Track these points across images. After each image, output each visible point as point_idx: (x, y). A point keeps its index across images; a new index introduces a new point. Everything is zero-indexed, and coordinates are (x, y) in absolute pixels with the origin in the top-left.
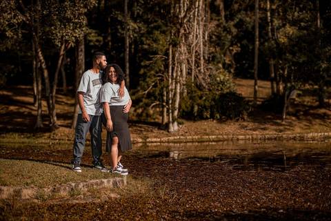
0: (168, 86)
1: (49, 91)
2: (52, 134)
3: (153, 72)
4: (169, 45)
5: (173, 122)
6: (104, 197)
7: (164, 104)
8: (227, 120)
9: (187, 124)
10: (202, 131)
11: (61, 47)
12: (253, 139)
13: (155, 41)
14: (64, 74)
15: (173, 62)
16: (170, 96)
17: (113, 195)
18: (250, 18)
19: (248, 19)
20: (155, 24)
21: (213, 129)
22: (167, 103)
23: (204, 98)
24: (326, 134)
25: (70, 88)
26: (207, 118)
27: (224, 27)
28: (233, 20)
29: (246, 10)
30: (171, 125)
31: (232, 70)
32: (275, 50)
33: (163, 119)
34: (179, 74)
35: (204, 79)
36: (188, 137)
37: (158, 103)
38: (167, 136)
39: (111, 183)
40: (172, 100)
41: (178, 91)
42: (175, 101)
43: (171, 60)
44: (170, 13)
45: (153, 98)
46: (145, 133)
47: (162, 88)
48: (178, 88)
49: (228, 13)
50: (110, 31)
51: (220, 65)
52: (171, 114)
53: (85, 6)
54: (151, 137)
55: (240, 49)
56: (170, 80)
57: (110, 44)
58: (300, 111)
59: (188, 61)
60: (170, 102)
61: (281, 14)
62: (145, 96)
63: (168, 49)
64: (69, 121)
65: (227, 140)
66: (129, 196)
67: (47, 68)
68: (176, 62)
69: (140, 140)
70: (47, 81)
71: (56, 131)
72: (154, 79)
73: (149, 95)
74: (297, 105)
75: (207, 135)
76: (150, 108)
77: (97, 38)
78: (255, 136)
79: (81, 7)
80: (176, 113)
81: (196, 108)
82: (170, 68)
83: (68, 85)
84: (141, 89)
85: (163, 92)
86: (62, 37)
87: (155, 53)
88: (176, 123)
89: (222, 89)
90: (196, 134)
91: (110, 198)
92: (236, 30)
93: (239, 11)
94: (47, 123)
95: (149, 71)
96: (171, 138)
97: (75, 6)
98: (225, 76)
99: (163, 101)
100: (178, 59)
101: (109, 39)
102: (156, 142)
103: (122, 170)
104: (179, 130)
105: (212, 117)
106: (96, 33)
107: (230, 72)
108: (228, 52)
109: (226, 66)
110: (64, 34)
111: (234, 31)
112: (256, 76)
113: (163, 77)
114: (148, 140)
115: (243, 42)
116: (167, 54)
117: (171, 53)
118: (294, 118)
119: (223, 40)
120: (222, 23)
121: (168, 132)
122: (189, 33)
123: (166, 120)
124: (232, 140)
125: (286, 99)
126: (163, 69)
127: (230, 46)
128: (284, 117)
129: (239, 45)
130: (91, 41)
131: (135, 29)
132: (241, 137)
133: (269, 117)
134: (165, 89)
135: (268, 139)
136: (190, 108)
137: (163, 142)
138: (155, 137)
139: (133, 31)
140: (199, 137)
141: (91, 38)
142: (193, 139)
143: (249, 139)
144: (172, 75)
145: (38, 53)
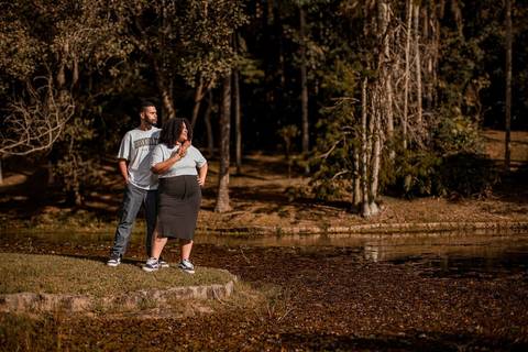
0: (362, 145)
3: (336, 124)
5: (370, 203)
7: (356, 173)
8: (459, 197)
9: (393, 204)
10: (418, 215)
11: (196, 89)
12: (499, 228)
15: (368, 108)
16: (365, 161)
17: (203, 310)
21: (435, 212)
22: (361, 172)
26: (426, 195)
27: (464, 47)
28: (477, 36)
30: (366, 206)
31: (477, 117)
33: (354, 196)
34: (379, 125)
36: (394, 225)
37: (345, 172)
38: (361, 223)
39: (204, 292)
40: (368, 166)
41: (378, 152)
43: (364, 104)
45: (337, 164)
46: (325, 218)
47: (352, 148)
50: (282, 59)
51: (458, 110)
53: (231, 26)
54: (335, 225)
55: (489, 82)
56: (364, 136)
57: (283, 79)
60: (365, 169)
62: (324, 161)
64: (211, 201)
65: (458, 229)
68: (373, 108)
69: (318, 230)
72: (338, 135)
73: (331, 160)
75: (425, 221)
76: (333, 179)
77: (256, 72)
78: (502, 223)
79: (224, 27)
80: (375, 187)
81: (408, 180)
82: (365, 115)
84: (319, 150)
85: (353, 155)
86: (199, 73)
87: (342, 94)
88: (374, 204)
89: (460, 147)
90: (407, 219)
91: (198, 313)
92: (483, 52)
93: (488, 22)
95: (332, 121)
96: (367, 227)
97: (215, 25)
98: (466, 126)
99: (354, 169)
100: (376, 103)
101: (280, 72)
102: (342, 233)
104: (379, 214)
105: (435, 193)
106: (254, 64)
107: (474, 120)
108: (470, 87)
109: (468, 110)
110: (201, 69)
111: (479, 53)
112: (508, 126)
113: (353, 131)
114: (331, 229)
115: (495, 72)
116: (359, 96)
119: (460, 69)
120: (458, 41)
121: (362, 216)
123: (359, 199)
124: (464, 229)
126: (352, 118)
127: (473, 79)
129: (488, 76)
131: (319, 55)
132: (479, 225)
134: (356, 150)
135: (525, 228)
137: (352, 232)
138: (341, 225)
139: (315, 58)
140: (412, 224)
141: (247, 73)
142: (401, 228)
143: (492, 228)
144: (368, 128)
145: (163, 98)
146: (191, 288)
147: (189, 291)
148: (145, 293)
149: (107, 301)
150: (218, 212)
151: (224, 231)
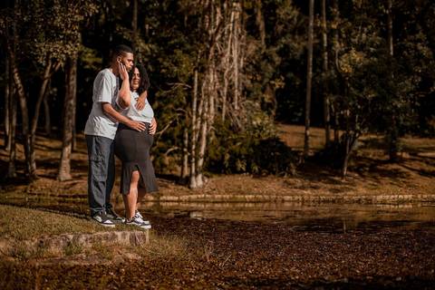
0: (191, 126)
1: (27, 128)
2: (29, 187)
3: (171, 106)
4: (194, 70)
5: (196, 175)
6: (117, 258)
7: (185, 150)
8: (269, 174)
9: (215, 178)
10: (236, 188)
11: (45, 68)
12: (303, 201)
13: (176, 64)
14: (47, 108)
15: (198, 94)
16: (194, 139)
17: (130, 256)
18: (299, 44)
19: (296, 45)
20: (176, 40)
21: (250, 186)
22: (189, 149)
23: (239, 144)
24: (400, 196)
25: (54, 128)
26: (242, 172)
27: (265, 53)
28: (275, 45)
29: (293, 33)
30: (193, 179)
31: (273, 112)
32: (336, 82)
33: (182, 170)
34: (207, 110)
35: (239, 118)
36: (216, 196)
37: (176, 148)
38: (188, 193)
39: (128, 238)
40: (197, 145)
41: (204, 132)
42: (200, 146)
43: (196, 90)
44: (197, 27)
45: (170, 141)
47: (183, 128)
48: (205, 128)
49: (269, 36)
51: (258, 105)
52: (194, 164)
53: (81, 13)
54: (167, 195)
55: (284, 84)
56: (194, 117)
58: (364, 166)
59: (219, 93)
60: (194, 147)
61: (344, 35)
62: (159, 138)
63: (193, 76)
64: (53, 171)
65: (269, 201)
66: (155, 258)
67: (25, 96)
68: (203, 94)
69: (152, 198)
70: (25, 113)
71: (35, 183)
72: (172, 115)
73: (165, 137)
74: (360, 159)
75: (243, 193)
76: (166, 154)
77: (95, 60)
78: (306, 197)
79: (76, 14)
80: (201, 162)
81: (227, 157)
82: (195, 100)
83: (52, 125)
85: (183, 133)
86: (49, 53)
87: (176, 80)
88: (200, 176)
89: (259, 136)
90: (227, 192)
91: (127, 260)
92: (280, 59)
93: (284, 34)
94: (22, 172)
95: (166, 104)
96: (194, 197)
97: (68, 11)
99: (184, 146)
100: (205, 90)
102: (172, 201)
103: (142, 221)
104: (204, 186)
105: (249, 170)
106: (93, 53)
108: (268, 88)
109: (265, 105)
110: (51, 50)
111: (277, 59)
113: (184, 113)
114: (161, 198)
115: (288, 75)
116: (191, 82)
117: (196, 81)
118: (356, 175)
119: (262, 70)
120: (261, 48)
121: (189, 188)
122: (222, 55)
123: (186, 172)
124: (275, 201)
125: (348, 148)
126: (184, 101)
127: (271, 80)
128: (345, 173)
129: (283, 79)
130: (86, 63)
131: (147, 51)
132: (288, 198)
133: (324, 172)
134: (186, 130)
135: (324, 201)
136: (220, 157)
137: (181, 201)
138: (172, 194)
139: (143, 54)
140: (231, 196)
141: (87, 60)
142: (222, 198)
143: (298, 201)
144: (197, 111)
145: (14, 74)
146: (116, 233)
147: (114, 237)
148: (71, 237)
149: (30, 244)
150: (60, 180)
151: (67, 197)
